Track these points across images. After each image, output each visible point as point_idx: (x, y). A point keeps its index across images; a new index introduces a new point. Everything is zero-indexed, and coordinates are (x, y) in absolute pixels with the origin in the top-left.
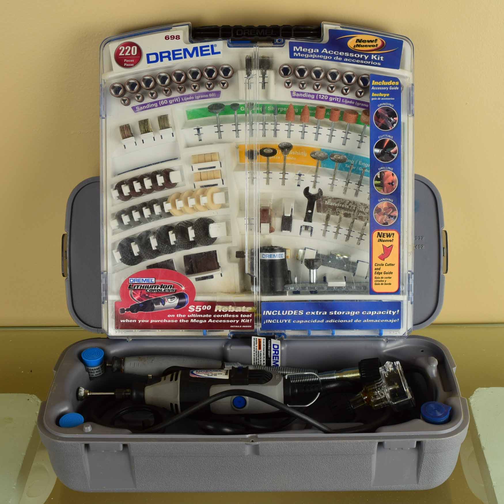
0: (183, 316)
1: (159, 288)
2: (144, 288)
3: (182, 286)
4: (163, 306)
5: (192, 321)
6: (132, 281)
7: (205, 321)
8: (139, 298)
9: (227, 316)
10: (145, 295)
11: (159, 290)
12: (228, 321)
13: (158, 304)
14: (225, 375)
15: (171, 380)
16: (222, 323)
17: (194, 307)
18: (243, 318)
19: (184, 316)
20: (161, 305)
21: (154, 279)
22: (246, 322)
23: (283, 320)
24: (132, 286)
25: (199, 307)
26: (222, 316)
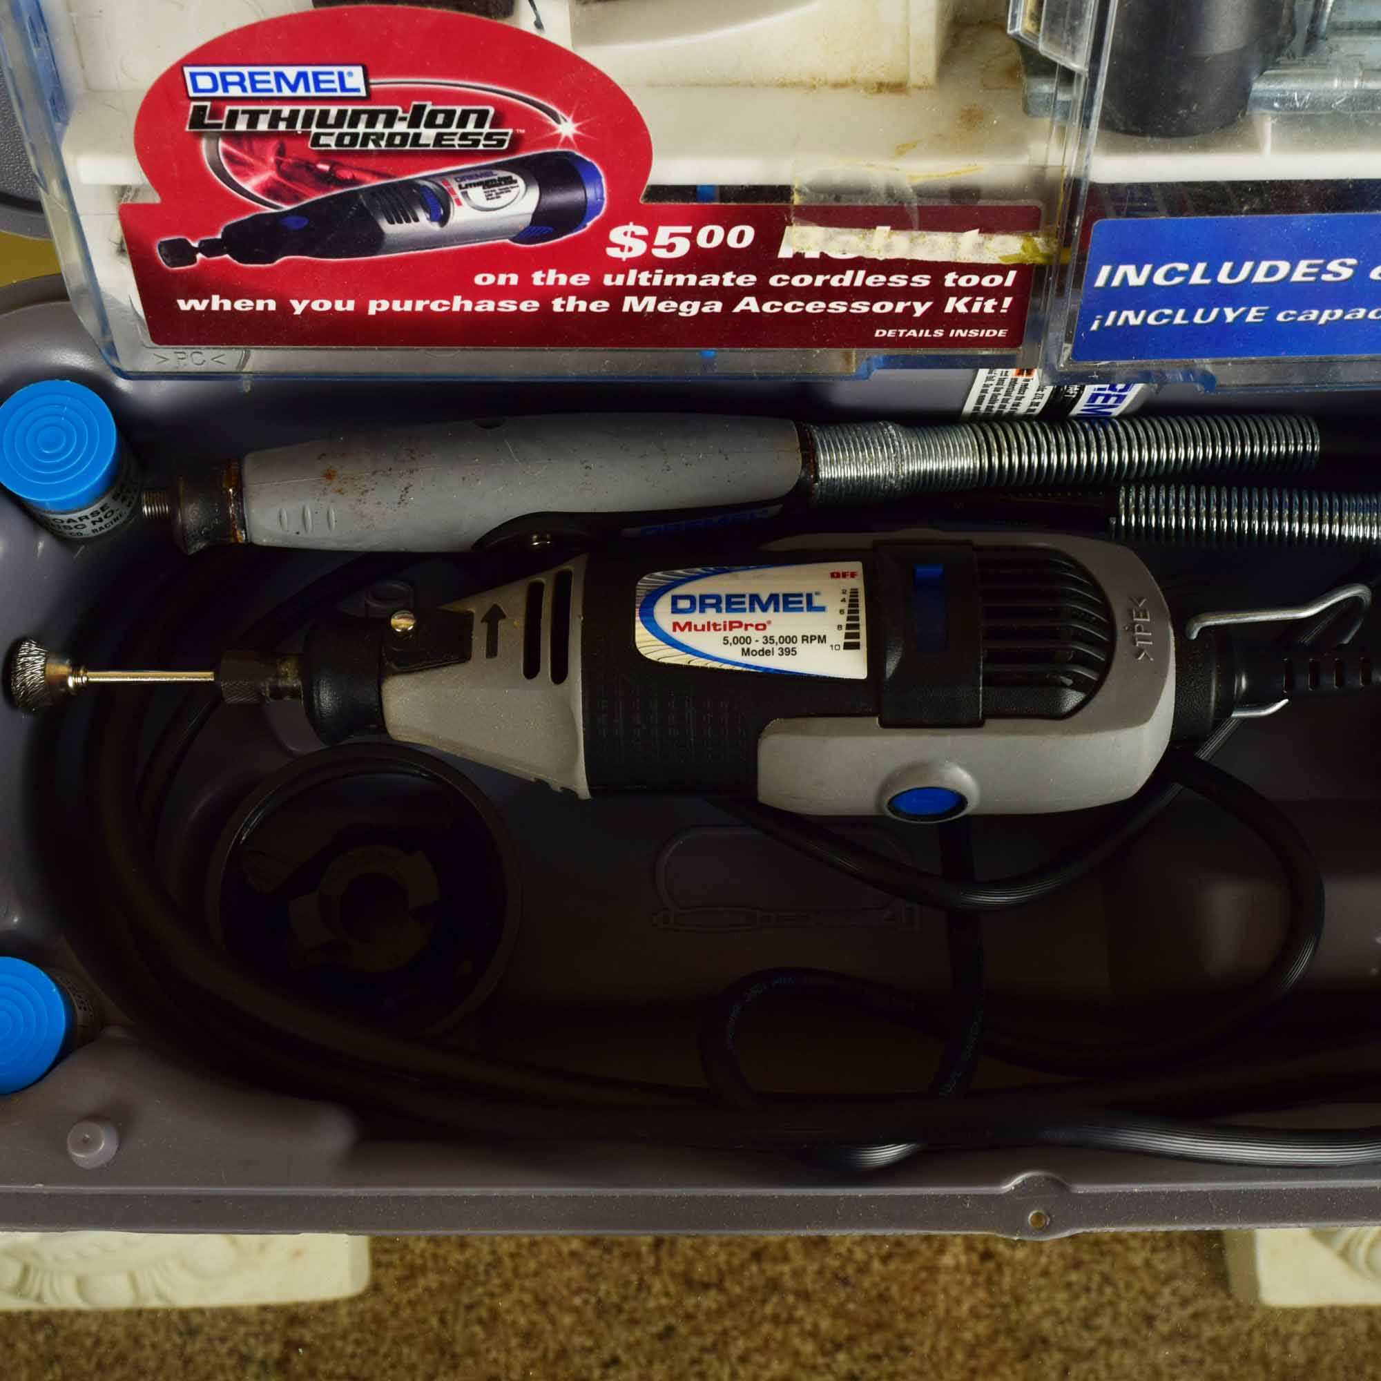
0: (574, 280)
1: (400, 127)
2: (299, 127)
3: (559, 112)
4: (435, 227)
5: (631, 303)
6: (205, 82)
7: (718, 306)
8: (272, 180)
9: (858, 283)
10: (310, 167)
11: (405, 136)
12: (860, 307)
13: (402, 213)
14: (847, 646)
15: (531, 670)
16: (824, 314)
17: (642, 231)
18: (959, 292)
19: (581, 279)
20: (423, 224)
21: (358, 71)
22: (976, 308)
23: (1215, 312)
24: (216, 113)
25: (672, 235)
26: (826, 282)
